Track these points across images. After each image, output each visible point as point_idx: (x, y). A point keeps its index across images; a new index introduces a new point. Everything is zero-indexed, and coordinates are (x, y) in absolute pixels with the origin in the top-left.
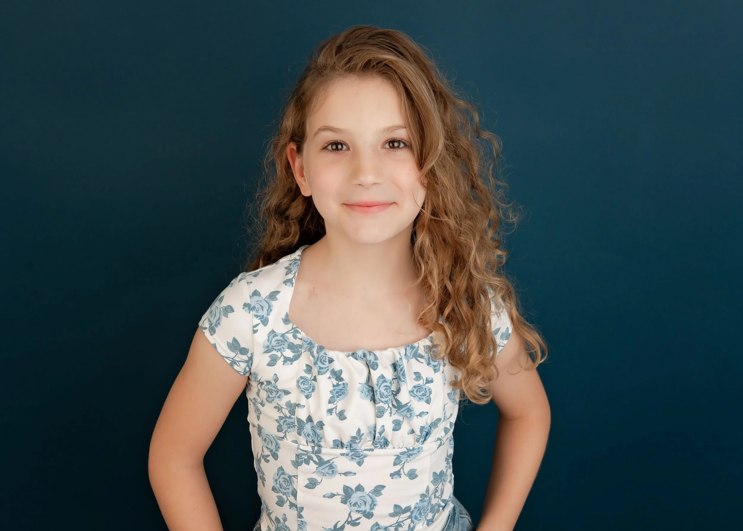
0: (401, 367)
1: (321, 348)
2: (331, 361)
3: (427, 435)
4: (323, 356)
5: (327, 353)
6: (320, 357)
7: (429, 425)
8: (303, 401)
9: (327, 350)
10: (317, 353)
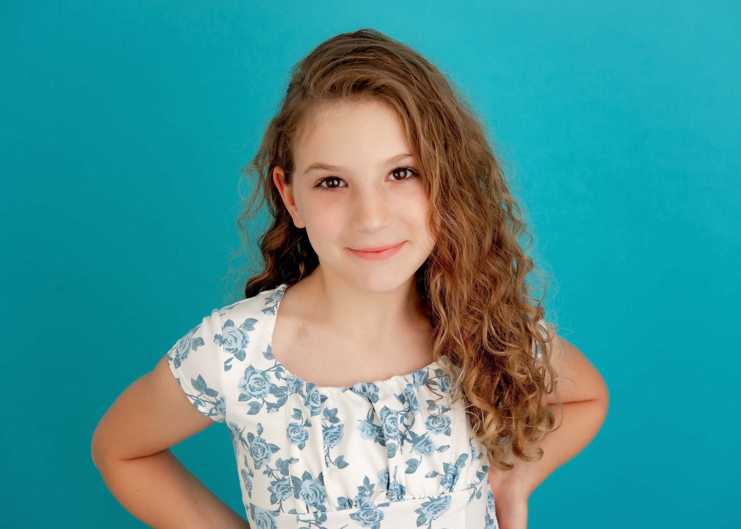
0: (411, 393)
1: (311, 386)
2: (324, 399)
3: (454, 476)
4: (314, 393)
5: (319, 390)
6: (311, 395)
7: (454, 465)
8: (296, 453)
9: (317, 387)
10: (307, 391)
